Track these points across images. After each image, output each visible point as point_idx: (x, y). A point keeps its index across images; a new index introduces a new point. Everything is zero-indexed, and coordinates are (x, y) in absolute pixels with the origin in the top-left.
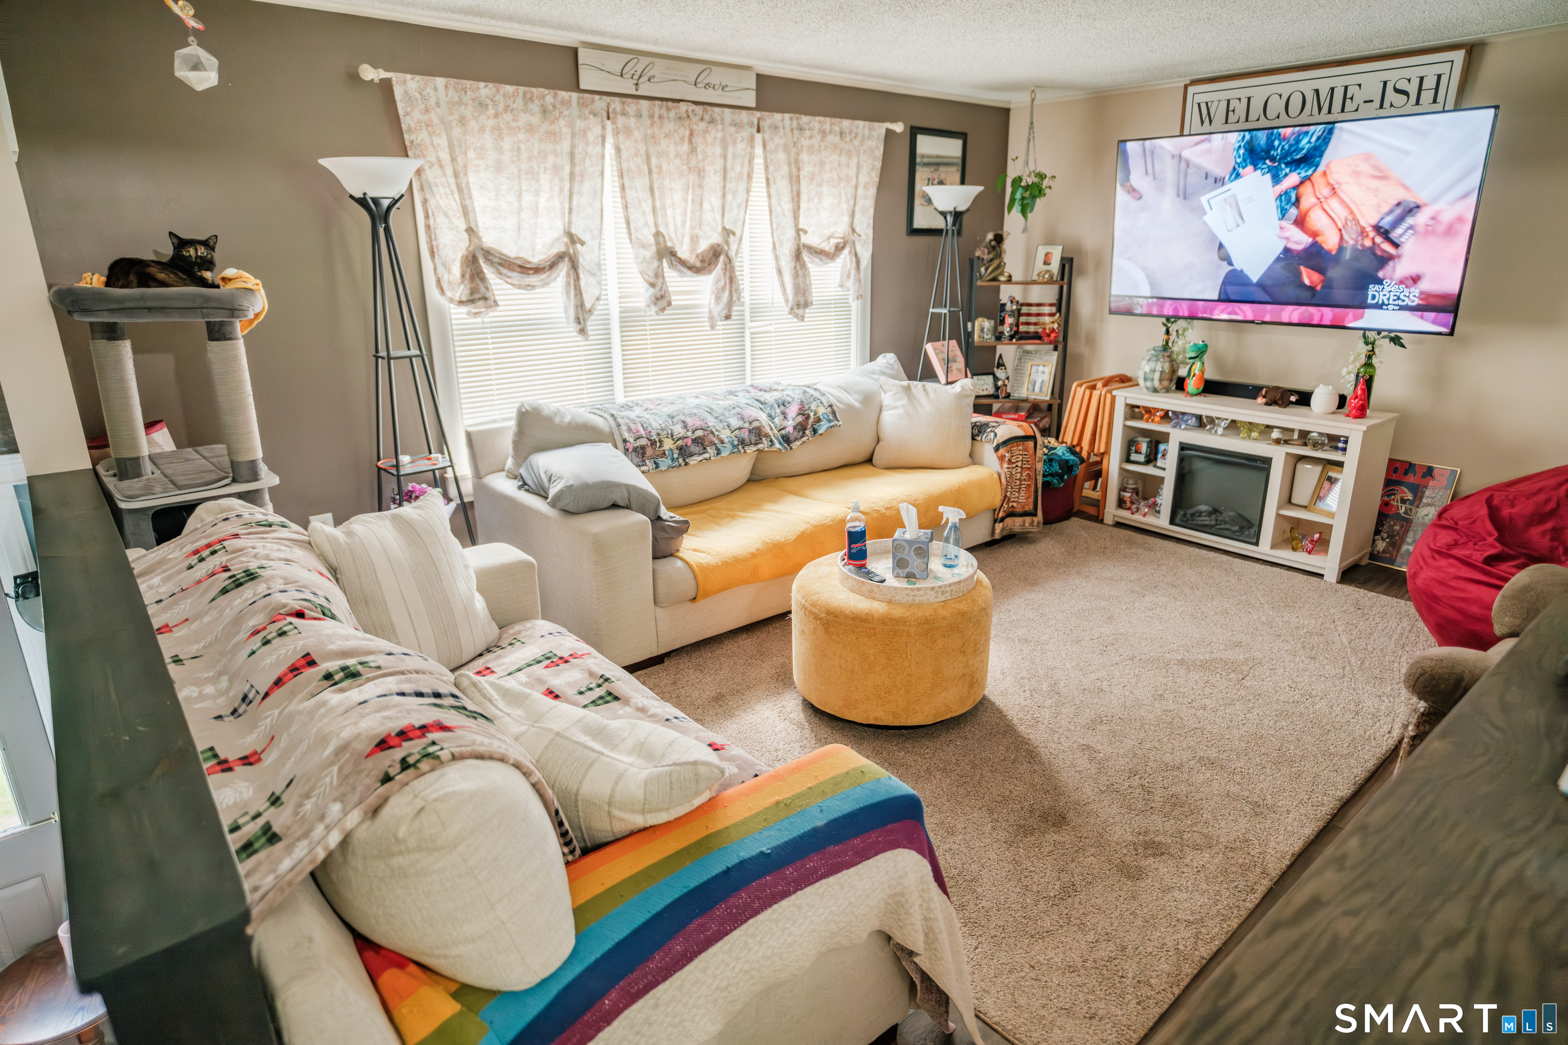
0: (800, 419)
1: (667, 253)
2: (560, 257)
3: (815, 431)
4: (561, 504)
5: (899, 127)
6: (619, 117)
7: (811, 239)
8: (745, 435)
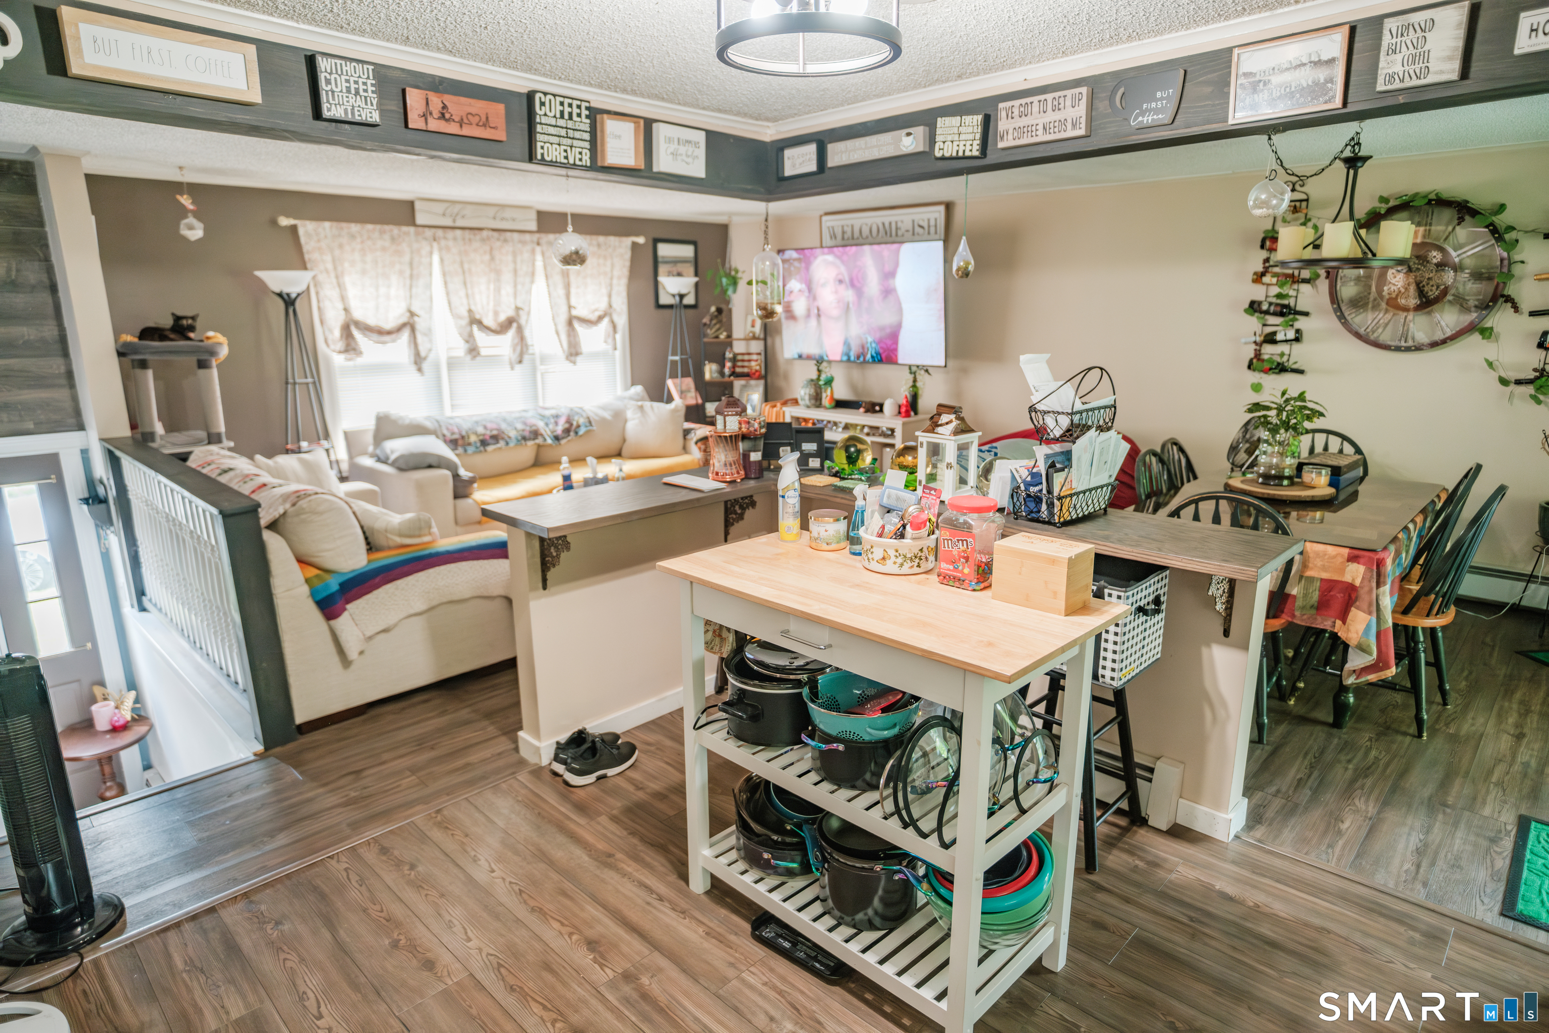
0: (567, 426)
1: (475, 321)
2: (404, 325)
3: (576, 433)
4: (397, 465)
5: (641, 240)
6: (442, 240)
7: (581, 311)
8: (527, 434)
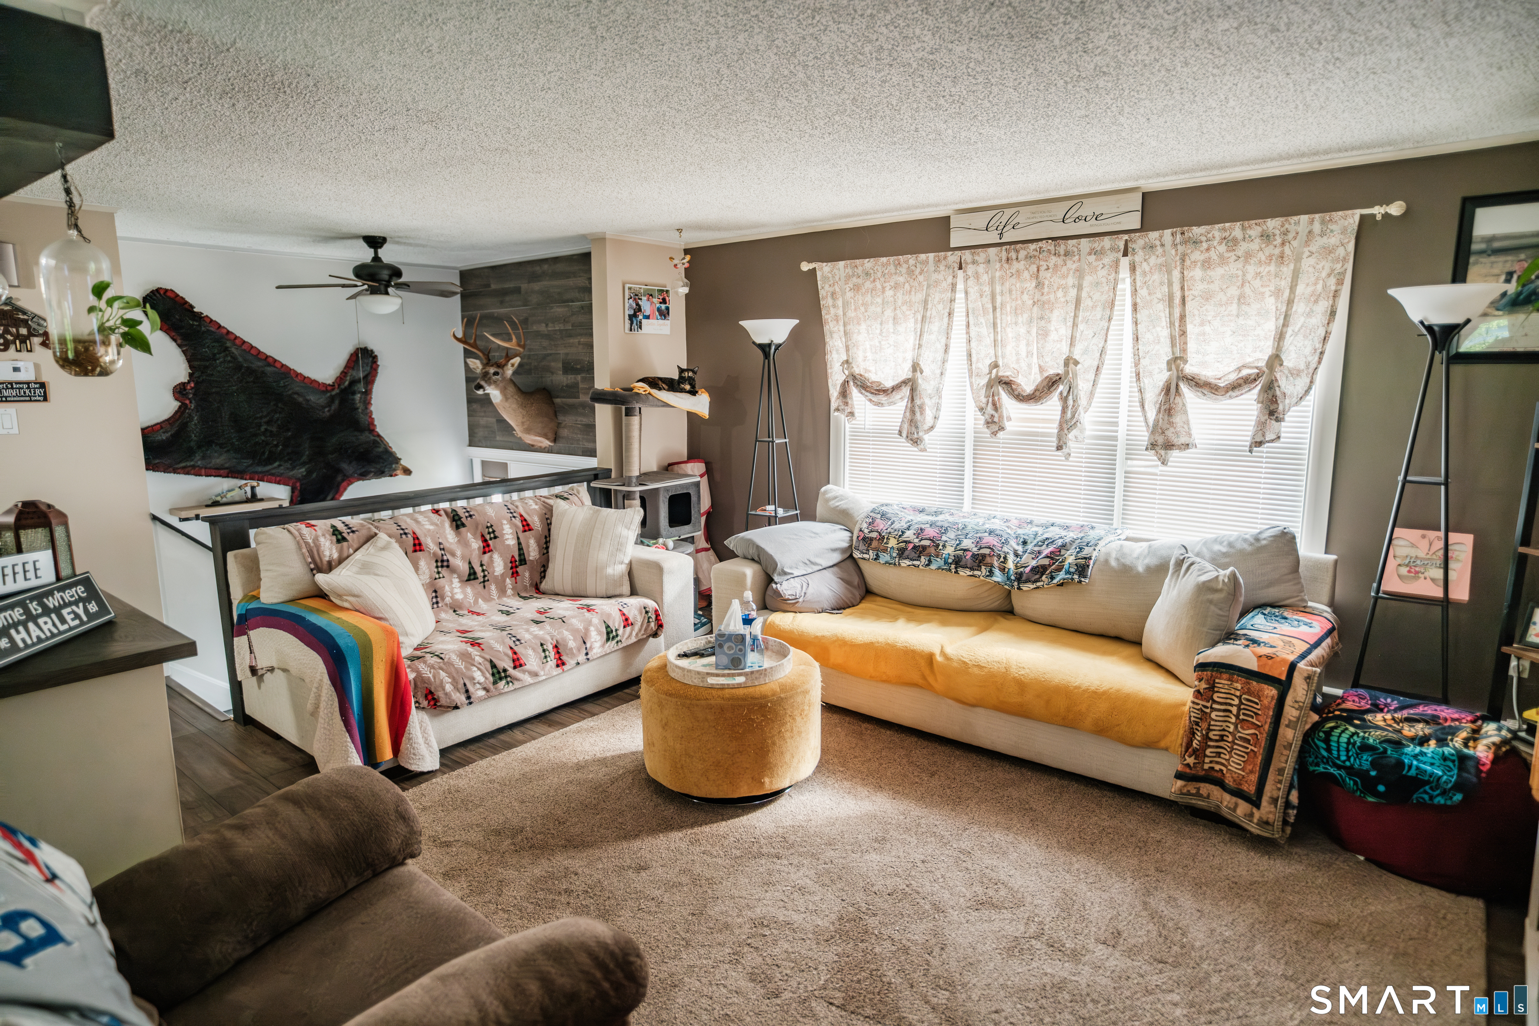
0: (1045, 562)
1: (1002, 382)
3: (1051, 579)
5: (1388, 210)
6: (970, 266)
